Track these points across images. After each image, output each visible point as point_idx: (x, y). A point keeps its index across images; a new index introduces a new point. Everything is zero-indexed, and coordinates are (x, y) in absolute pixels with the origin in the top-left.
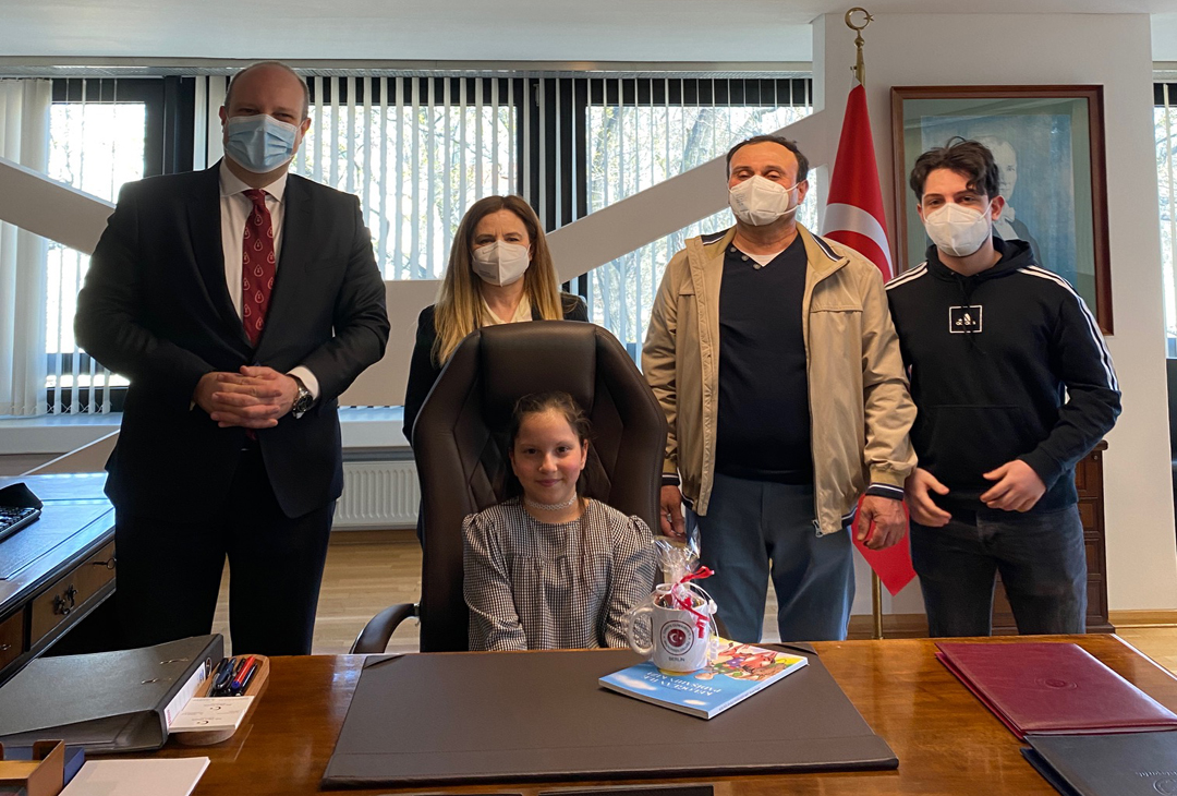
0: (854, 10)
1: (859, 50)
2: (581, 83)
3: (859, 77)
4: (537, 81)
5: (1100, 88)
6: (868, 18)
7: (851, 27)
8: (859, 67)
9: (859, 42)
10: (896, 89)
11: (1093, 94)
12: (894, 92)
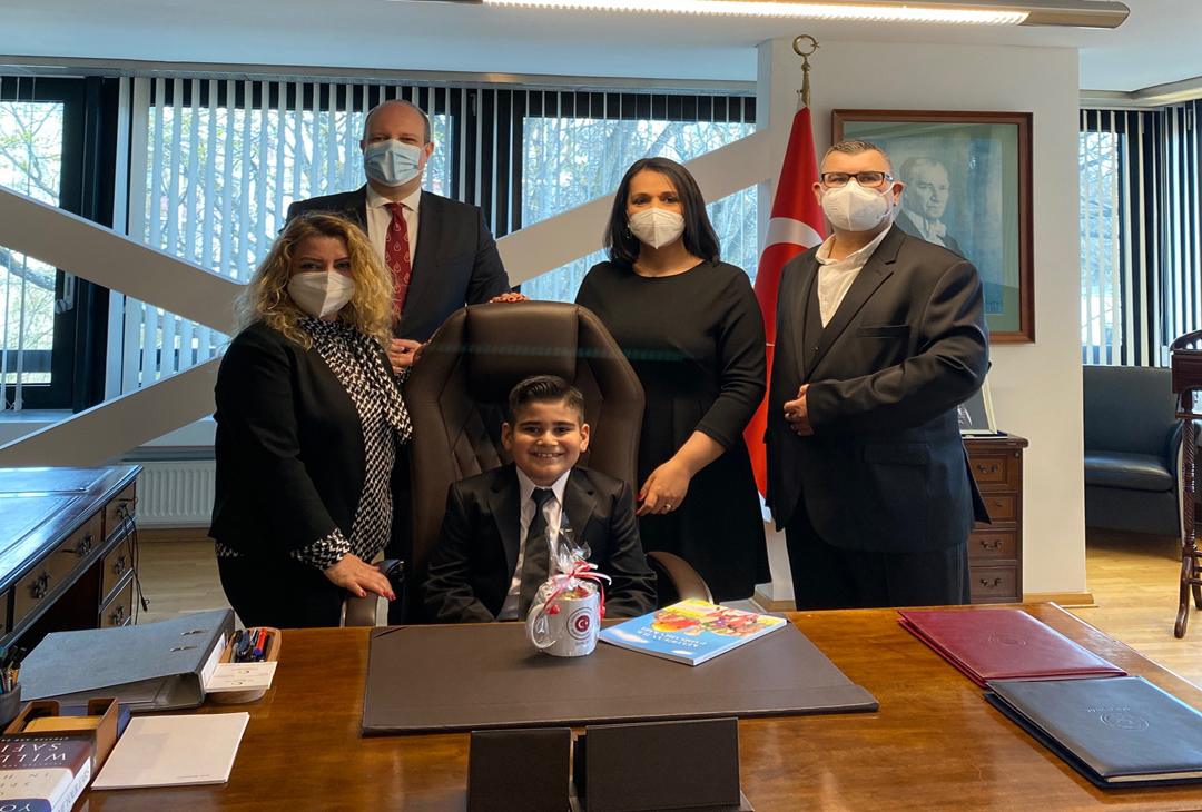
0: (802, 37)
1: (806, 76)
2: (520, 95)
3: (805, 100)
4: (475, 91)
5: (1029, 116)
6: (815, 45)
7: (799, 53)
8: (805, 91)
9: (805, 67)
10: (838, 111)
11: (1023, 121)
12: (835, 115)
